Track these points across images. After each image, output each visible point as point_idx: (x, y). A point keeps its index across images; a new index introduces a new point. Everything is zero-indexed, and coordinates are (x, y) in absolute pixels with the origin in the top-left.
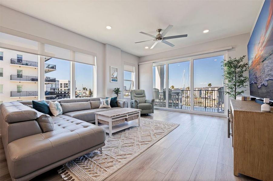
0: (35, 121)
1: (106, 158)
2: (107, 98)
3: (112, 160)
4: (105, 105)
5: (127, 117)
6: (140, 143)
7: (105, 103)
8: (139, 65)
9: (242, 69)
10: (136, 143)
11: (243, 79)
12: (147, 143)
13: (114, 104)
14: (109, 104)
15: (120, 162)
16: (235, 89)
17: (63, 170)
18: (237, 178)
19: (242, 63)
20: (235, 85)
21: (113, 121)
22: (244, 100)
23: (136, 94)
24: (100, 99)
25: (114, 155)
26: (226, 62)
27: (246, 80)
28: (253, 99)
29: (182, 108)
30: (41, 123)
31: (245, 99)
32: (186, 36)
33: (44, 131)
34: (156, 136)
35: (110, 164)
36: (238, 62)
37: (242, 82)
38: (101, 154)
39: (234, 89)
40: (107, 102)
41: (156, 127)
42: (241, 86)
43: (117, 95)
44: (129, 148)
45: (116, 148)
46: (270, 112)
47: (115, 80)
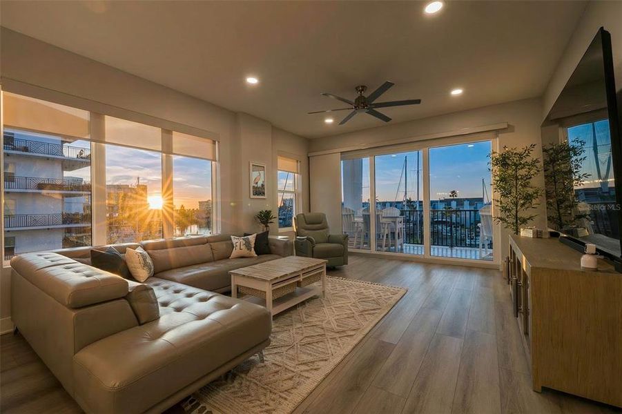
0: (123, 300)
1: (277, 372)
2: (246, 235)
3: (290, 375)
4: (245, 251)
5: (301, 279)
6: (338, 335)
7: (243, 247)
8: (309, 157)
9: (529, 172)
10: (329, 335)
11: (530, 191)
12: (352, 333)
13: (264, 248)
14: (253, 249)
15: (308, 378)
16: (517, 212)
17: (193, 404)
18: (539, 395)
19: (529, 160)
20: (516, 204)
21: (275, 288)
22: (537, 237)
23: (307, 224)
24: (232, 237)
25: (290, 365)
26: (497, 156)
27: (537, 193)
28: (554, 235)
29: (402, 249)
30: (135, 305)
31: (538, 235)
32: (418, 102)
33: (142, 322)
34: (366, 316)
35: (290, 383)
36: (521, 156)
37: (528, 198)
38: (262, 364)
39: (514, 212)
40: (247, 244)
41: (362, 296)
42: (526, 206)
43: (267, 226)
44: (318, 347)
45: (288, 348)
46: (596, 270)
47: (259, 191)
